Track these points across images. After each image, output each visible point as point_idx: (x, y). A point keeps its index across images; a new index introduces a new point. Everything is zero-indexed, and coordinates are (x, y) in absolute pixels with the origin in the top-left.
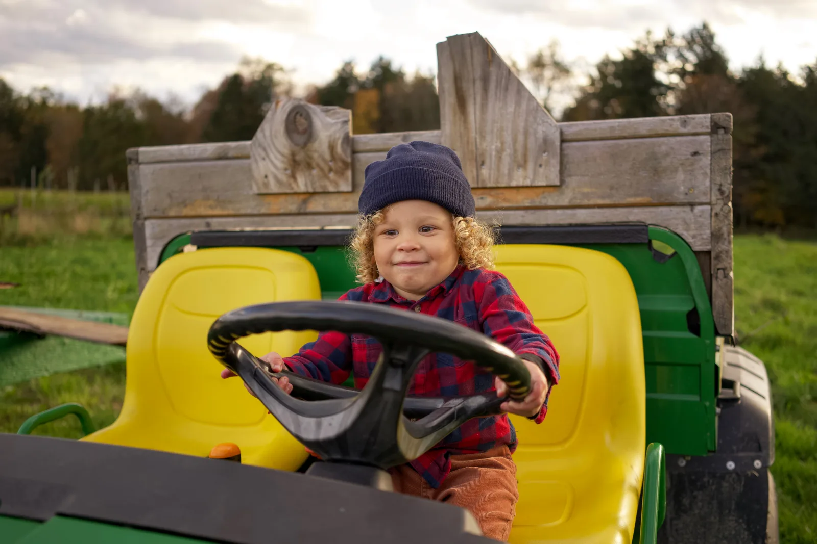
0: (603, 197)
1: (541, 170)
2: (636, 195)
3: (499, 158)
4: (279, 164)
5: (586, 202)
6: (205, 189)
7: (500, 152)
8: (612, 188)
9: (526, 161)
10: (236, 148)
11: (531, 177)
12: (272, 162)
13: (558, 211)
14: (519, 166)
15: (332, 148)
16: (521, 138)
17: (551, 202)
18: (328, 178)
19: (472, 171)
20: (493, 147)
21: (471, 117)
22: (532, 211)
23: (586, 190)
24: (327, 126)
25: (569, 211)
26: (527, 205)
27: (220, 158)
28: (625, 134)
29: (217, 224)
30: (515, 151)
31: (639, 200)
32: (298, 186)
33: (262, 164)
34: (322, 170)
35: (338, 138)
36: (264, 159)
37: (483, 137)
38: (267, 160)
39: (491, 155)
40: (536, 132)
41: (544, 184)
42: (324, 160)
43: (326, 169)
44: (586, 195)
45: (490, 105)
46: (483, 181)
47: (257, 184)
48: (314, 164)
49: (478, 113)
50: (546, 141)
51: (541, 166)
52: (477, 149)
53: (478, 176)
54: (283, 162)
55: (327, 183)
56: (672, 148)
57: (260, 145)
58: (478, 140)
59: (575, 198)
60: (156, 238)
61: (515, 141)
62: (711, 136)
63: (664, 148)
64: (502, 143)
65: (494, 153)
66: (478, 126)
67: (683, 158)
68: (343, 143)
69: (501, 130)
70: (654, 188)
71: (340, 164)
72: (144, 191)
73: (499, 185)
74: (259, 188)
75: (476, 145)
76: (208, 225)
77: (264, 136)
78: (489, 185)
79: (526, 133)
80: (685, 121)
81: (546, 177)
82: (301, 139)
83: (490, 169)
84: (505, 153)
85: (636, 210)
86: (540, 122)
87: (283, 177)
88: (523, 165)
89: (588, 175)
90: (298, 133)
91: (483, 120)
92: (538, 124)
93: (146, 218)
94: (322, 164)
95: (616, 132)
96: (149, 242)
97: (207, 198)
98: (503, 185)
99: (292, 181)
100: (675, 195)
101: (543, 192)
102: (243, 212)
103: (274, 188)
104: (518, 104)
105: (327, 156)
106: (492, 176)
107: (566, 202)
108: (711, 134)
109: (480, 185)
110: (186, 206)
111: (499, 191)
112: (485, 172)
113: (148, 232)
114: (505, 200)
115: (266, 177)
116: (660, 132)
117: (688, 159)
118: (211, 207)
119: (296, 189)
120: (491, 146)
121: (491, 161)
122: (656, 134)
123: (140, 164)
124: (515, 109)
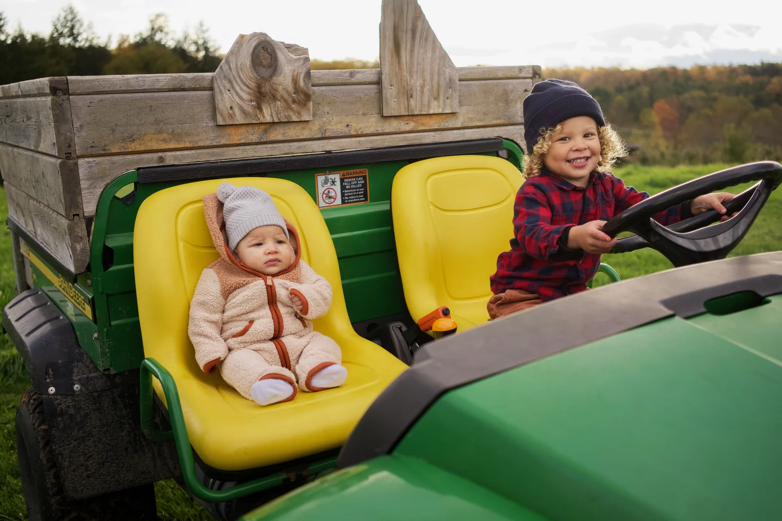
0: (480, 121)
1: (448, 101)
2: (498, 119)
3: (422, 92)
4: (245, 96)
5: (470, 124)
6: (157, 122)
7: (422, 87)
8: (485, 114)
9: (438, 95)
10: (193, 78)
11: (442, 106)
12: (237, 94)
13: (455, 132)
14: (435, 99)
15: (295, 81)
16: (436, 77)
17: (451, 126)
18: (292, 109)
19: (404, 102)
20: (418, 84)
21: (404, 60)
22: (439, 132)
23: (470, 116)
24: (290, 61)
25: (461, 131)
26: (437, 128)
27: (174, 90)
28: (491, 77)
29: (171, 159)
30: (432, 87)
31: (498, 122)
32: (264, 117)
33: (227, 96)
34: (286, 101)
35: (301, 73)
36: (229, 91)
37: (411, 76)
38: (232, 91)
39: (416, 90)
40: (444, 73)
41: (450, 112)
42: (288, 92)
43: (290, 100)
44: (470, 119)
45: (416, 51)
46: (412, 110)
47: (222, 115)
48: (278, 96)
49: (408, 57)
50: (450, 80)
51: (447, 98)
52: (407, 85)
53: (408, 105)
54: (249, 94)
55: (291, 113)
56: (514, 87)
57: (225, 77)
58: (408, 78)
59: (465, 122)
60: (93, 178)
61: (432, 79)
62: (532, 80)
63: (510, 87)
64: (424, 81)
65: (419, 88)
66: (408, 67)
67: (520, 93)
68: (305, 77)
69: (423, 70)
70: (507, 114)
71: (303, 96)
72: (77, 125)
73: (422, 113)
74: (224, 120)
75: (407, 82)
76: (161, 159)
77: (230, 68)
78: (416, 113)
79: (439, 74)
80: (521, 69)
81: (451, 107)
82: (265, 73)
83: (416, 101)
84: (425, 89)
85: (497, 129)
86: (448, 66)
87: (248, 108)
88: (437, 98)
89: (471, 105)
90: (264, 66)
91: (412, 63)
92: (446, 67)
93: (79, 157)
94: (286, 96)
95: (487, 75)
96: (84, 184)
97: (160, 132)
98: (425, 113)
99: (258, 112)
100: (516, 118)
101: (446, 118)
102: (201, 144)
103: (240, 119)
104: (434, 51)
105: (291, 88)
106: (418, 106)
107: (459, 125)
108: (531, 78)
109: (410, 114)
110: (133, 141)
111: (419, 118)
112: (412, 102)
113: (82, 172)
114: (423, 124)
115: (231, 108)
116: (509, 76)
117: (522, 94)
118: (164, 140)
119: (262, 120)
120: (416, 82)
121: (417, 94)
122: (507, 77)
123: (70, 95)
124: (432, 54)
